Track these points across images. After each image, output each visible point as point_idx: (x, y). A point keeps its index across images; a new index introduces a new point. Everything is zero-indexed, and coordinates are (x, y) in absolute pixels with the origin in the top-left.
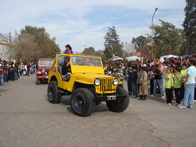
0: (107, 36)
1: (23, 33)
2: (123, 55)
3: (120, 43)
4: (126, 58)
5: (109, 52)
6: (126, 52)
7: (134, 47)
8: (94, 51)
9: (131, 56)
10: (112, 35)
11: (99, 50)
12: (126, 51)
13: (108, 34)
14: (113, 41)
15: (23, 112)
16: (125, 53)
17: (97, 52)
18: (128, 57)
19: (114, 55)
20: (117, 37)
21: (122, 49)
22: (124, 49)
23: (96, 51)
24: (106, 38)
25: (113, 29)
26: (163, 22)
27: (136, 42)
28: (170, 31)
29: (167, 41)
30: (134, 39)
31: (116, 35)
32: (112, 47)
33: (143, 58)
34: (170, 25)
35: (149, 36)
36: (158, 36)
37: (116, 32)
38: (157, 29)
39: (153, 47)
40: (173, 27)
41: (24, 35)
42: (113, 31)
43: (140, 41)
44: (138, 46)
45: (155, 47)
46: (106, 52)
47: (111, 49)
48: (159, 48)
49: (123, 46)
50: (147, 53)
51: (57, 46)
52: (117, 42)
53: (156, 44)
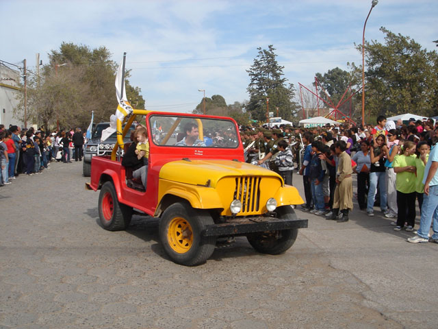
0: (254, 69)
1: (57, 62)
2: (293, 114)
3: (286, 85)
5: (259, 106)
6: (300, 107)
7: (319, 96)
8: (225, 106)
9: (312, 117)
10: (268, 67)
11: (236, 103)
12: (300, 104)
13: (257, 63)
14: (269, 81)
15: (54, 248)
16: (298, 110)
17: (230, 106)
18: (305, 118)
19: (271, 113)
20: (278, 72)
21: (291, 100)
22: (295, 99)
23: (228, 104)
24: (254, 75)
25: (270, 52)
26: (390, 35)
27: (325, 83)
28: (407, 56)
29: (399, 81)
30: (318, 75)
31: (276, 67)
32: (266, 95)
33: (339, 122)
34: (409, 41)
35: (356, 68)
36: (377, 68)
37: (276, 59)
38: (376, 52)
39: (366, 95)
40: (415, 47)
41: (59, 66)
42: (269, 56)
43: (333, 81)
44: (330, 93)
45: (370, 96)
46: (253, 106)
47: (264, 100)
48: (381, 98)
49: (294, 94)
50: (351, 110)
51: (136, 93)
52: (278, 84)
53: (372, 88)
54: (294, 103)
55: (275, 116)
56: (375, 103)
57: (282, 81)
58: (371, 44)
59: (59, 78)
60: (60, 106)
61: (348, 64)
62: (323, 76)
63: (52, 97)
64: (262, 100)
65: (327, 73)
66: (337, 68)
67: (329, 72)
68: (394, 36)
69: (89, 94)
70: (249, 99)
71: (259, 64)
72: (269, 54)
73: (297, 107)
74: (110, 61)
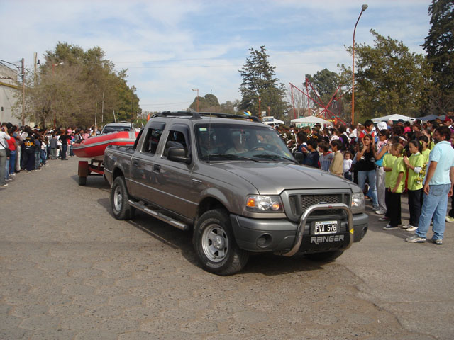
0: (246, 69)
2: (284, 113)
3: (278, 85)
4: (292, 121)
5: (251, 105)
6: (290, 106)
7: (309, 96)
8: (218, 105)
9: (303, 116)
10: (259, 67)
12: (291, 103)
14: (261, 81)
16: (289, 109)
17: (223, 105)
18: (296, 117)
19: (264, 113)
20: (269, 72)
21: (284, 100)
22: (287, 99)
23: (220, 103)
24: (246, 75)
25: (262, 53)
26: (379, 37)
27: (315, 83)
28: (395, 59)
29: (388, 82)
30: (308, 77)
31: (268, 67)
32: (258, 94)
33: (329, 121)
35: (346, 70)
36: (366, 70)
37: (268, 59)
38: (366, 54)
39: (355, 96)
40: (403, 49)
41: (56, 65)
42: (261, 57)
43: (322, 82)
44: (319, 94)
45: (359, 97)
46: (245, 105)
47: (256, 99)
48: (370, 98)
49: (285, 94)
50: (341, 110)
51: (132, 92)
52: (270, 84)
53: (361, 89)
54: (285, 103)
55: (267, 115)
56: (365, 103)
58: (360, 46)
59: (57, 77)
60: (57, 104)
61: (338, 65)
62: (312, 76)
63: (50, 96)
64: (255, 99)
65: (316, 73)
66: (326, 69)
67: (318, 73)
68: (384, 39)
69: (85, 92)
70: (240, 100)
71: (251, 64)
72: (261, 55)
73: (288, 107)
74: (105, 60)
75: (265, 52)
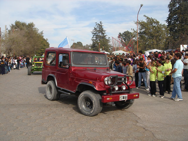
0: (94, 31)
1: (13, 28)
2: (110, 49)
3: (107, 38)
5: (96, 46)
6: (112, 46)
7: (120, 42)
8: (82, 46)
9: (117, 50)
10: (99, 30)
11: (87, 45)
13: (95, 29)
14: (100, 36)
16: (112, 48)
17: (84, 46)
18: (114, 51)
19: (101, 49)
20: (104, 32)
21: (109, 44)
22: (111, 43)
24: (94, 33)
26: (148, 18)
27: (123, 37)
28: (155, 27)
29: (152, 36)
30: (120, 33)
31: (103, 30)
32: (99, 41)
33: (128, 53)
34: (155, 21)
35: (135, 31)
36: (143, 31)
37: (103, 27)
38: (142, 25)
39: (139, 42)
40: (157, 22)
41: (14, 30)
42: (100, 26)
43: (126, 36)
44: (124, 41)
45: (140, 42)
46: (94, 46)
47: (98, 44)
48: (144, 43)
49: (110, 41)
50: (133, 48)
51: (46, 41)
52: (104, 37)
53: (141, 39)
54: (110, 45)
55: (102, 50)
56: (142, 45)
57: (105, 36)
58: (140, 21)
59: (14, 35)
60: (14, 46)
61: (132, 29)
62: (122, 34)
66: (128, 31)
67: (125, 32)
68: (149, 18)
69: (27, 41)
70: (92, 43)
71: (96, 29)
72: (100, 25)
73: (111, 47)
74: (35, 28)
75: (102, 24)
